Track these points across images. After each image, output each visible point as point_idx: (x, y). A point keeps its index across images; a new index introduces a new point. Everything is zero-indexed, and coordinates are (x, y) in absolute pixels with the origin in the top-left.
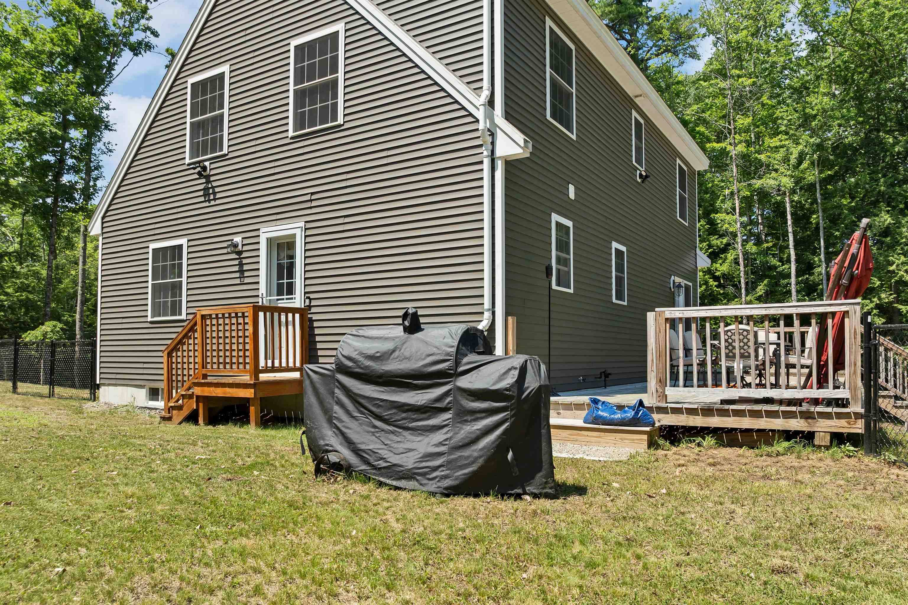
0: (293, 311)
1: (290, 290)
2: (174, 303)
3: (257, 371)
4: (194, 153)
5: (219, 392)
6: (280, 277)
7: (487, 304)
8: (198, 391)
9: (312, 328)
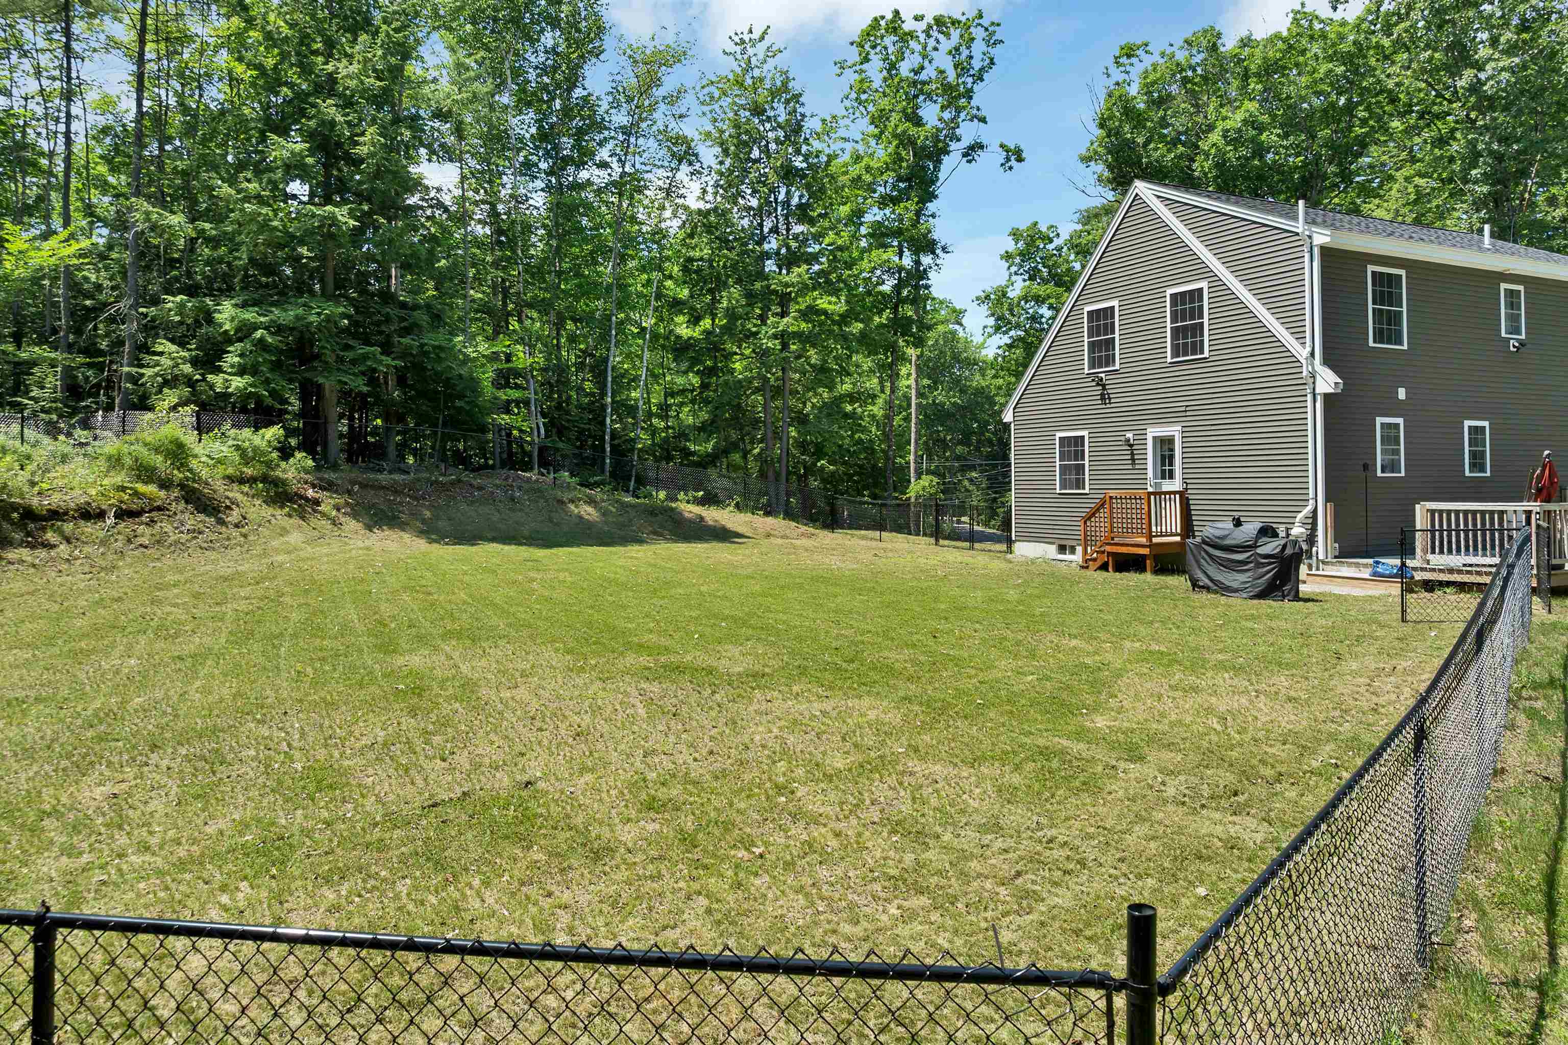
0: (1175, 493)
1: (1171, 477)
2: (1078, 480)
3: (1150, 537)
4: (1092, 366)
5: (1124, 550)
6: (1163, 464)
7: (1311, 495)
8: (1108, 548)
9: (1188, 505)
